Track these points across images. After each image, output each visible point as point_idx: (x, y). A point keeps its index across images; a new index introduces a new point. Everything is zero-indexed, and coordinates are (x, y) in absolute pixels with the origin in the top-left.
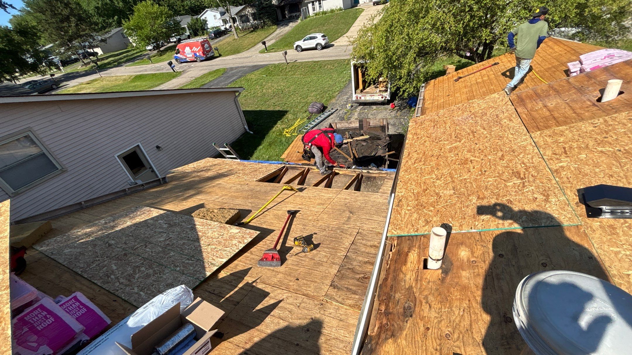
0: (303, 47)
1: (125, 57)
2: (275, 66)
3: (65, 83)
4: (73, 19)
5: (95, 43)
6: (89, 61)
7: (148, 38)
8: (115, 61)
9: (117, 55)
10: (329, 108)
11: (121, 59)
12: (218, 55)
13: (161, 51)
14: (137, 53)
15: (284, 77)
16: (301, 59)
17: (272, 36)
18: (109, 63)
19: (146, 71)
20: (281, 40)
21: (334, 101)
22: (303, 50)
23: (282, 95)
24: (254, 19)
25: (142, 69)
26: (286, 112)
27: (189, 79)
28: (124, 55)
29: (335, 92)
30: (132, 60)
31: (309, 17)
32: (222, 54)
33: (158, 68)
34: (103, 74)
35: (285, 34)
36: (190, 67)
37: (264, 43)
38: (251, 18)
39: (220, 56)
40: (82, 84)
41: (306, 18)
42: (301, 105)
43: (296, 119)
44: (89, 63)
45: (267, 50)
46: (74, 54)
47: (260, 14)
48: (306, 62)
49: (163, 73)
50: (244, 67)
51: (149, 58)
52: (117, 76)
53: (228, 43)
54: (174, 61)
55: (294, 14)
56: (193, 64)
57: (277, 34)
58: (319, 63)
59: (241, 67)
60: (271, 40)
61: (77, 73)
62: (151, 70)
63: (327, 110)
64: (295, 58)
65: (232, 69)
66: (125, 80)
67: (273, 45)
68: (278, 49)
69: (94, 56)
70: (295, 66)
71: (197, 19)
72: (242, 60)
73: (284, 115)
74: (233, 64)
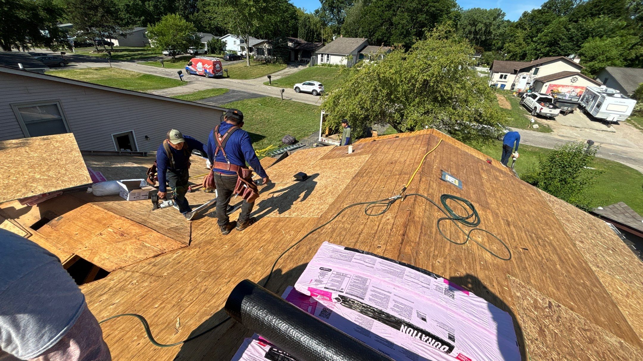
0: (302, 89)
1: (139, 54)
2: (272, 99)
3: (73, 63)
4: (101, 10)
5: (114, 36)
6: (103, 49)
7: (167, 45)
8: (128, 56)
9: (133, 51)
10: (300, 143)
11: (135, 55)
12: (226, 76)
13: (176, 58)
14: (152, 54)
15: (275, 110)
16: (296, 99)
17: (280, 72)
18: (122, 56)
19: (156, 72)
20: (286, 78)
21: (306, 138)
22: (301, 92)
23: (267, 124)
24: (269, 54)
25: (152, 70)
26: (264, 137)
27: (192, 90)
28: (140, 52)
29: (310, 132)
30: (145, 59)
31: (317, 65)
32: (230, 76)
33: (168, 73)
34: (114, 65)
35: (292, 74)
36: (197, 80)
37: (269, 77)
38: (266, 53)
39: (228, 77)
40: (91, 68)
41: (313, 65)
42: (279, 135)
43: (270, 144)
44: (102, 51)
45: (271, 83)
46: (90, 39)
47: (275, 52)
48: (299, 102)
49: (170, 79)
50: (245, 92)
51: (162, 62)
52: (127, 71)
53: (240, 68)
54: (184, 71)
55: (306, 59)
56: (200, 78)
57: (285, 72)
58: (309, 106)
59: (243, 92)
60: (278, 75)
61: (88, 57)
62: (160, 73)
63: (297, 144)
64: (291, 96)
65: (234, 91)
66: (133, 75)
67: (278, 81)
68: (281, 85)
69: (109, 46)
70: (288, 103)
71: (218, 39)
72: (245, 86)
73: (261, 139)
74: (237, 87)
